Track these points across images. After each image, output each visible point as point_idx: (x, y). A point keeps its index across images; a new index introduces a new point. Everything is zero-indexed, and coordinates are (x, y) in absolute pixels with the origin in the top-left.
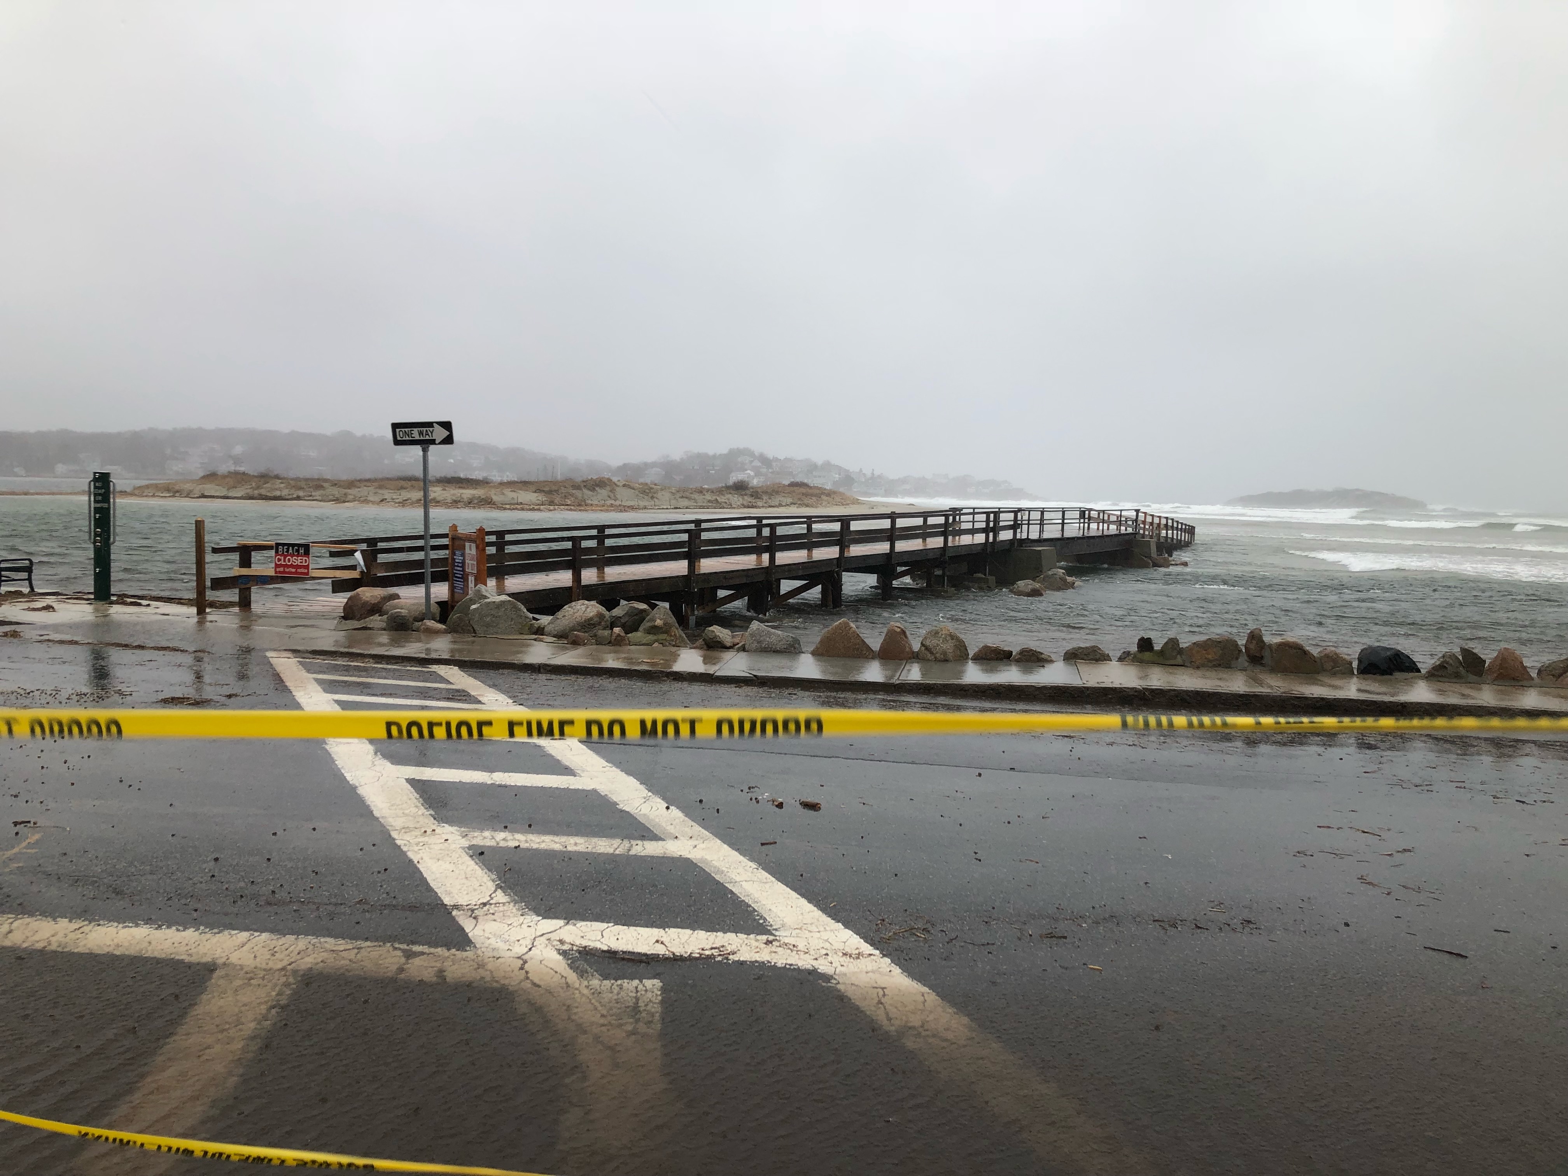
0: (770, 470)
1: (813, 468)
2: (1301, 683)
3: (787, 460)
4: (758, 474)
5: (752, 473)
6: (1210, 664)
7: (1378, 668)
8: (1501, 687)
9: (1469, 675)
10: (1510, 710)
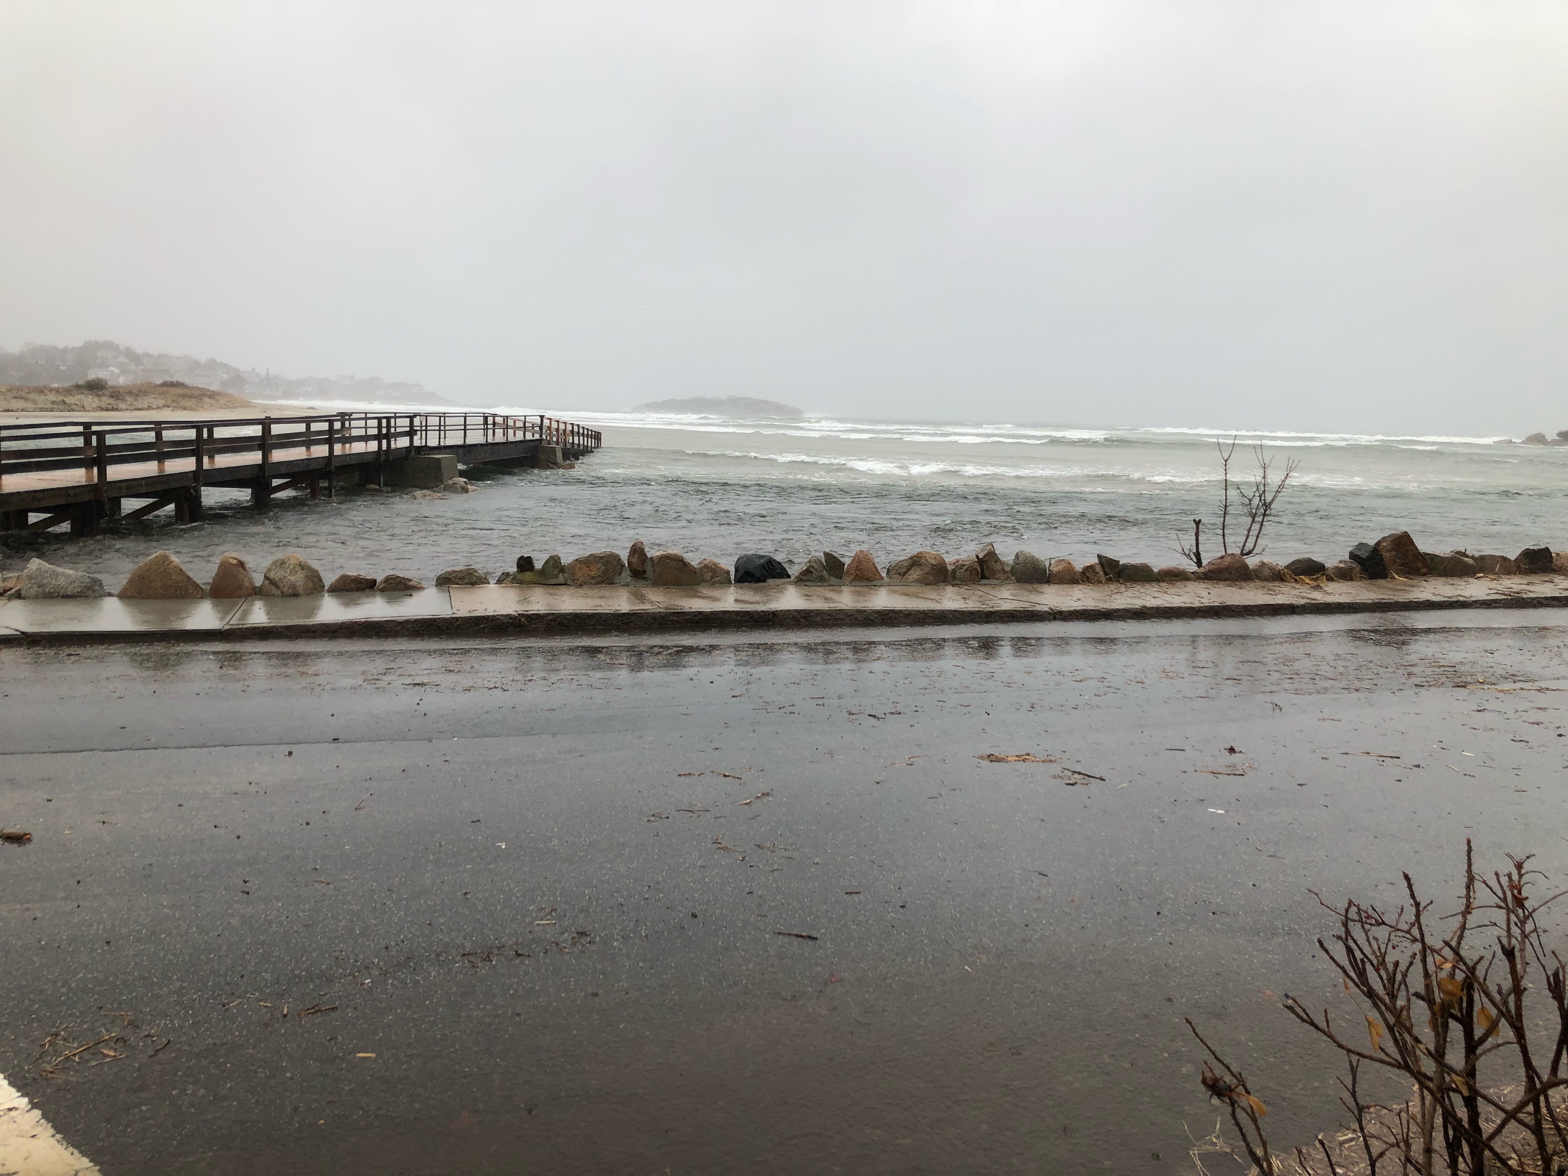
0: (141, 368)
1: (194, 365)
2: (681, 597)
3: (162, 356)
4: (124, 371)
5: (117, 371)
6: (594, 582)
7: (753, 576)
8: (857, 589)
9: (833, 578)
10: (864, 611)
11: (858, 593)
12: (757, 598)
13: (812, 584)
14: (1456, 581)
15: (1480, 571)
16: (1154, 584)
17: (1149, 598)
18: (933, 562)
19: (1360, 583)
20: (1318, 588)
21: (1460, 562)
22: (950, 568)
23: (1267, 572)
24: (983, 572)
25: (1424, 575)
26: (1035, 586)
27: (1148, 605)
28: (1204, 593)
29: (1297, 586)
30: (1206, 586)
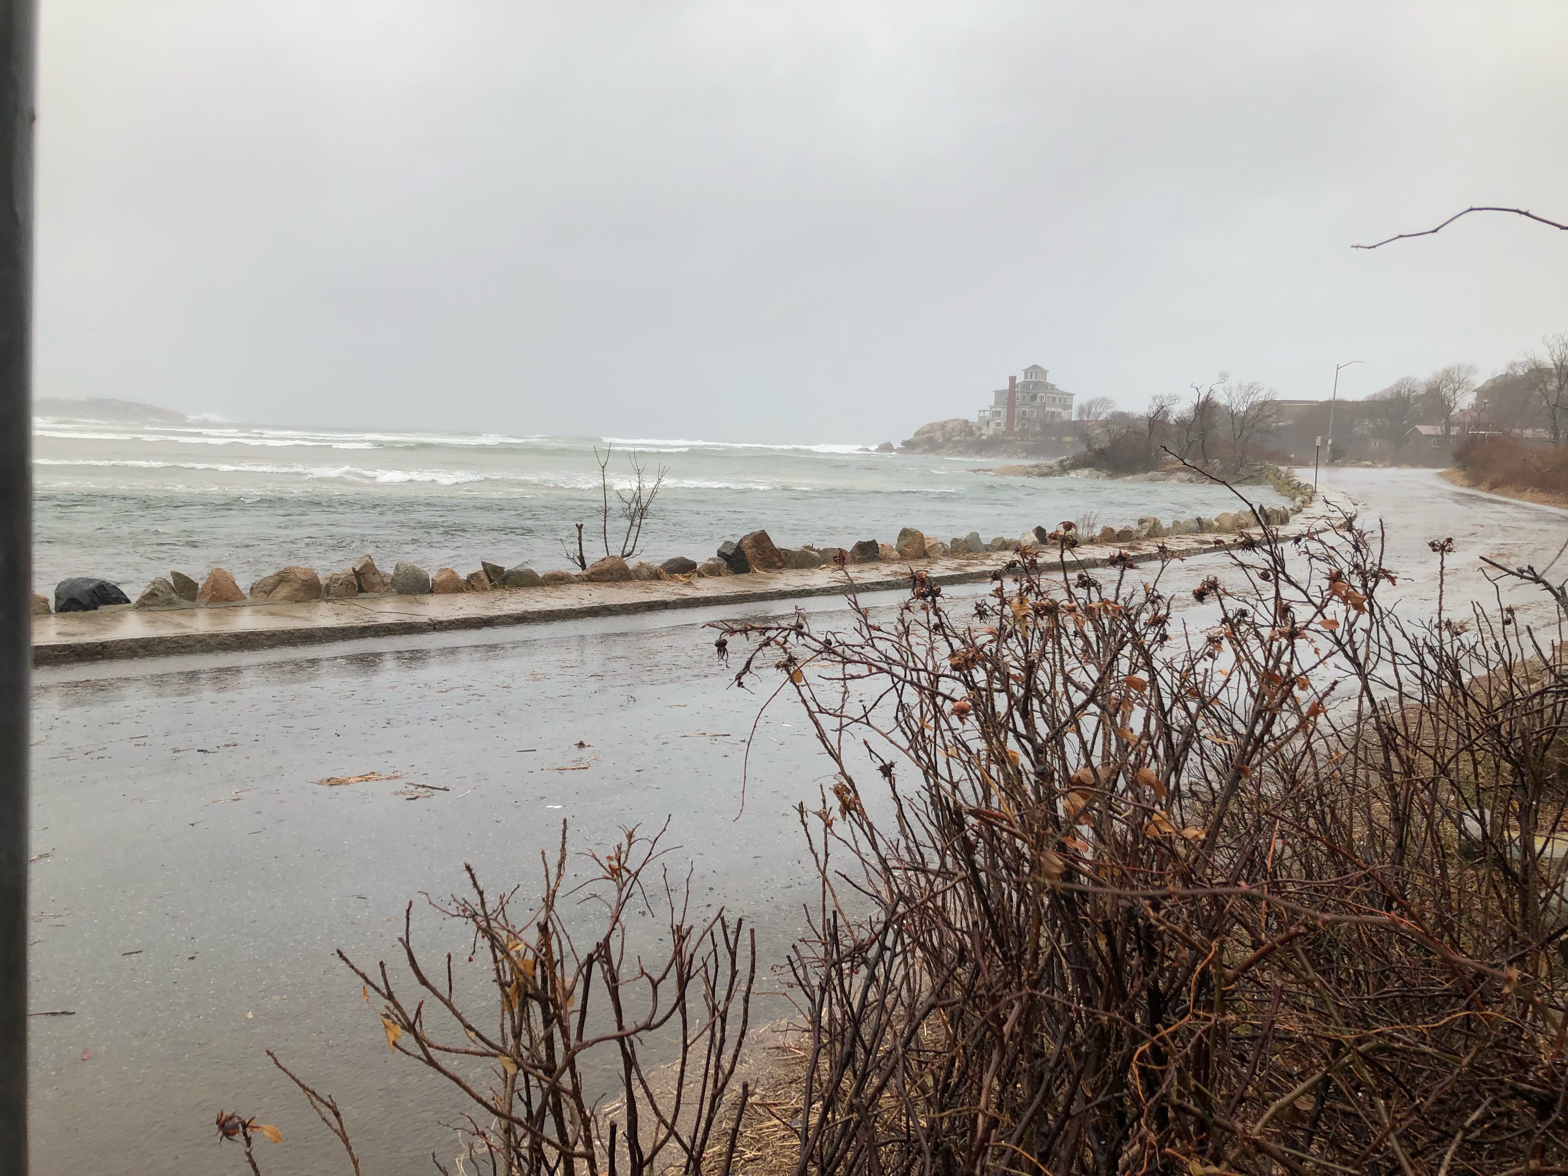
7: (81, 603)
8: (214, 611)
9: (182, 600)
10: (218, 635)
11: (214, 616)
12: (83, 628)
13: (157, 608)
14: (805, 572)
15: (824, 563)
16: (539, 588)
17: (532, 602)
18: (303, 577)
19: (728, 578)
20: (689, 584)
21: (807, 555)
22: (323, 582)
23: (645, 572)
24: (360, 586)
25: (780, 568)
26: (417, 597)
27: (530, 609)
28: (586, 595)
29: (672, 583)
30: (589, 587)
